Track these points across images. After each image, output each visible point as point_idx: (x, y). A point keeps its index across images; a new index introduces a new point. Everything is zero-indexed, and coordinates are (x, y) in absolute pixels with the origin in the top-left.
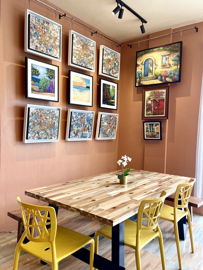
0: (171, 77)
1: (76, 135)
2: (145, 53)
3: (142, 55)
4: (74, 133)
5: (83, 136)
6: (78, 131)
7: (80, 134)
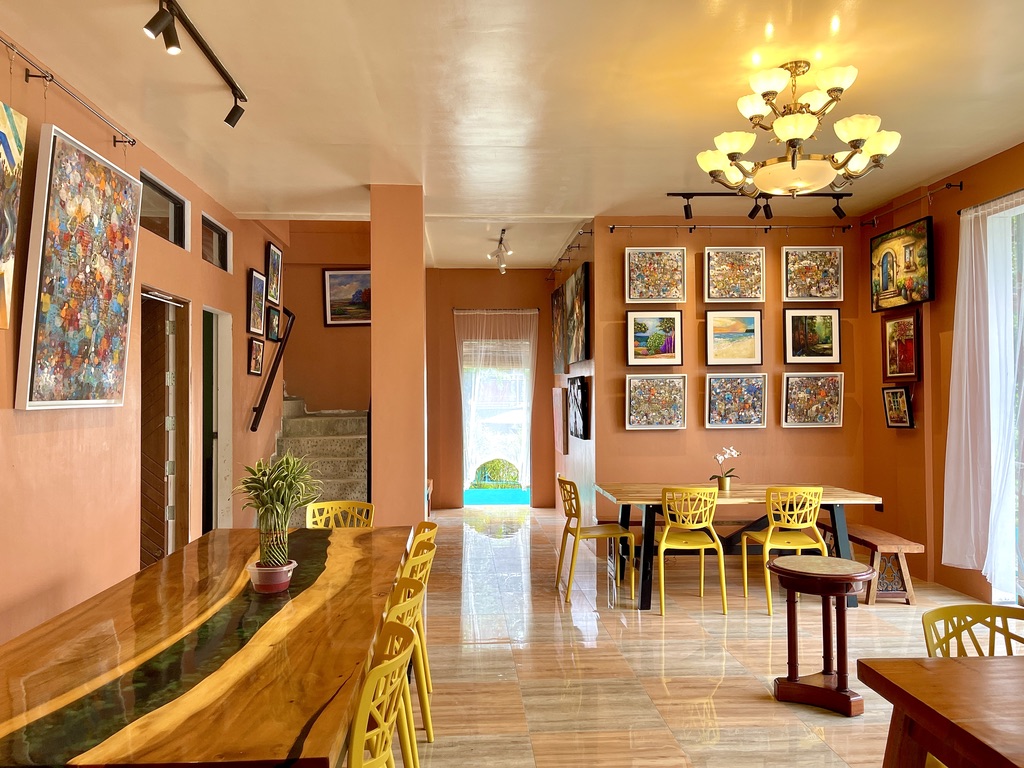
0: (918, 292)
1: (724, 418)
2: (883, 241)
3: (878, 246)
4: (719, 414)
5: (740, 420)
6: (727, 411)
7: (733, 416)
